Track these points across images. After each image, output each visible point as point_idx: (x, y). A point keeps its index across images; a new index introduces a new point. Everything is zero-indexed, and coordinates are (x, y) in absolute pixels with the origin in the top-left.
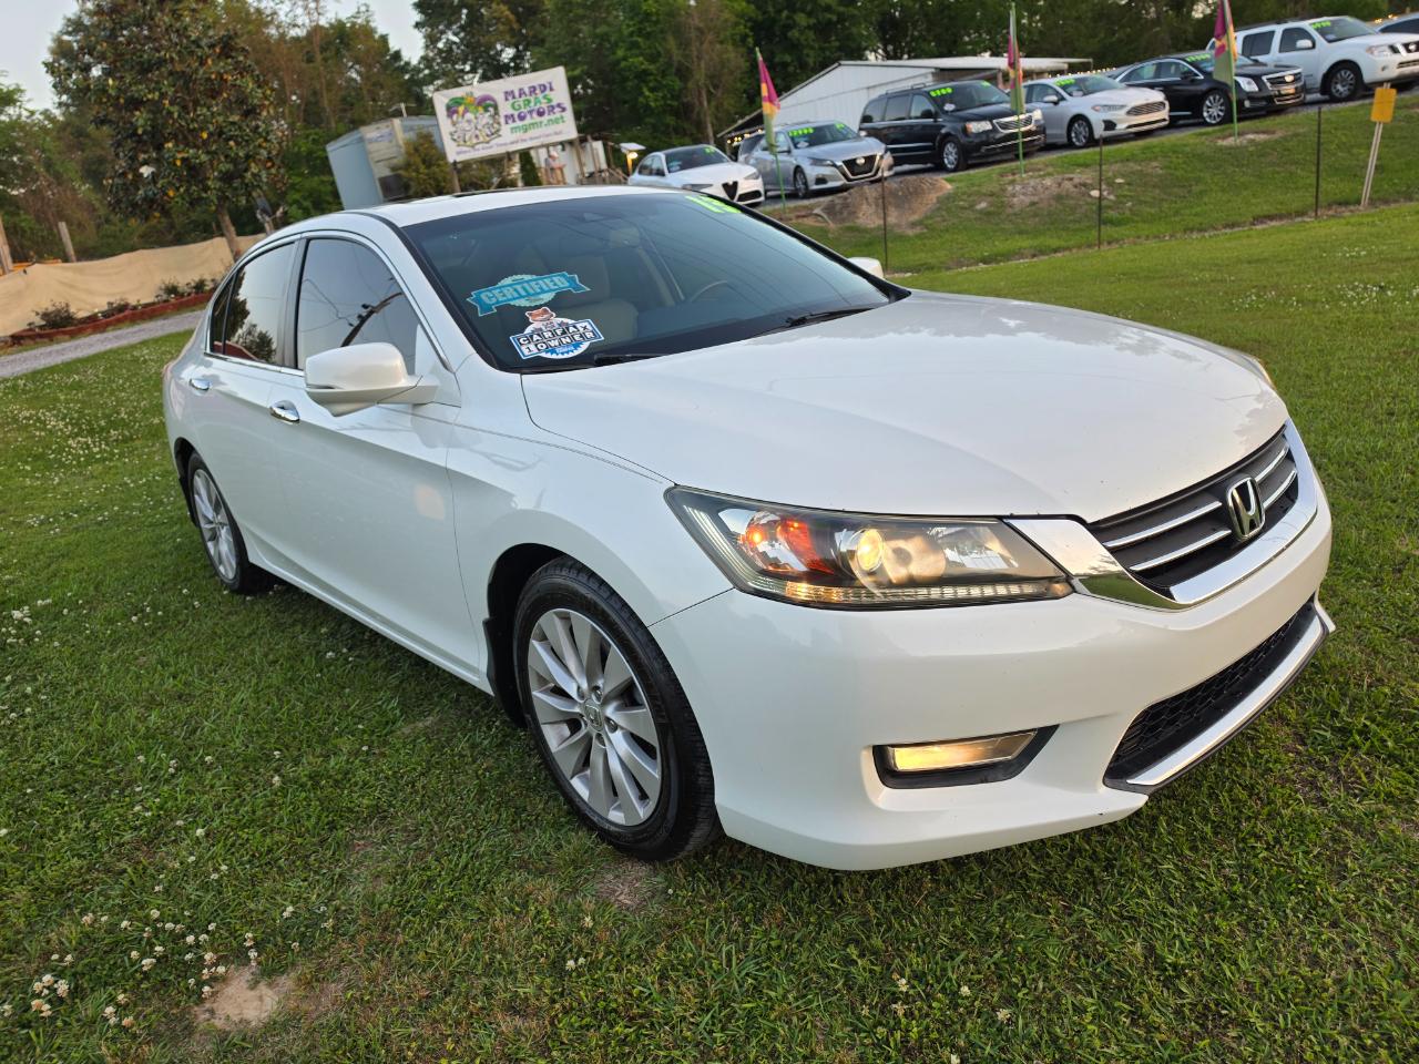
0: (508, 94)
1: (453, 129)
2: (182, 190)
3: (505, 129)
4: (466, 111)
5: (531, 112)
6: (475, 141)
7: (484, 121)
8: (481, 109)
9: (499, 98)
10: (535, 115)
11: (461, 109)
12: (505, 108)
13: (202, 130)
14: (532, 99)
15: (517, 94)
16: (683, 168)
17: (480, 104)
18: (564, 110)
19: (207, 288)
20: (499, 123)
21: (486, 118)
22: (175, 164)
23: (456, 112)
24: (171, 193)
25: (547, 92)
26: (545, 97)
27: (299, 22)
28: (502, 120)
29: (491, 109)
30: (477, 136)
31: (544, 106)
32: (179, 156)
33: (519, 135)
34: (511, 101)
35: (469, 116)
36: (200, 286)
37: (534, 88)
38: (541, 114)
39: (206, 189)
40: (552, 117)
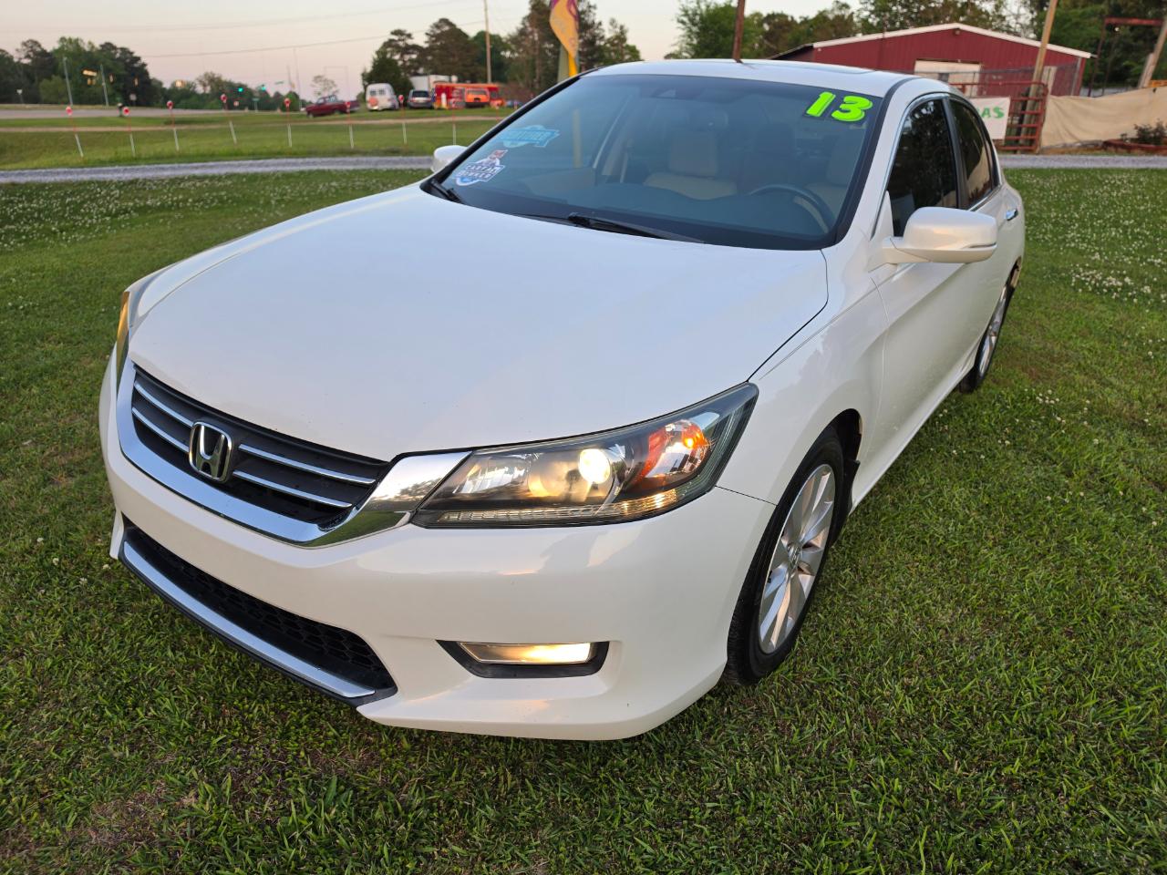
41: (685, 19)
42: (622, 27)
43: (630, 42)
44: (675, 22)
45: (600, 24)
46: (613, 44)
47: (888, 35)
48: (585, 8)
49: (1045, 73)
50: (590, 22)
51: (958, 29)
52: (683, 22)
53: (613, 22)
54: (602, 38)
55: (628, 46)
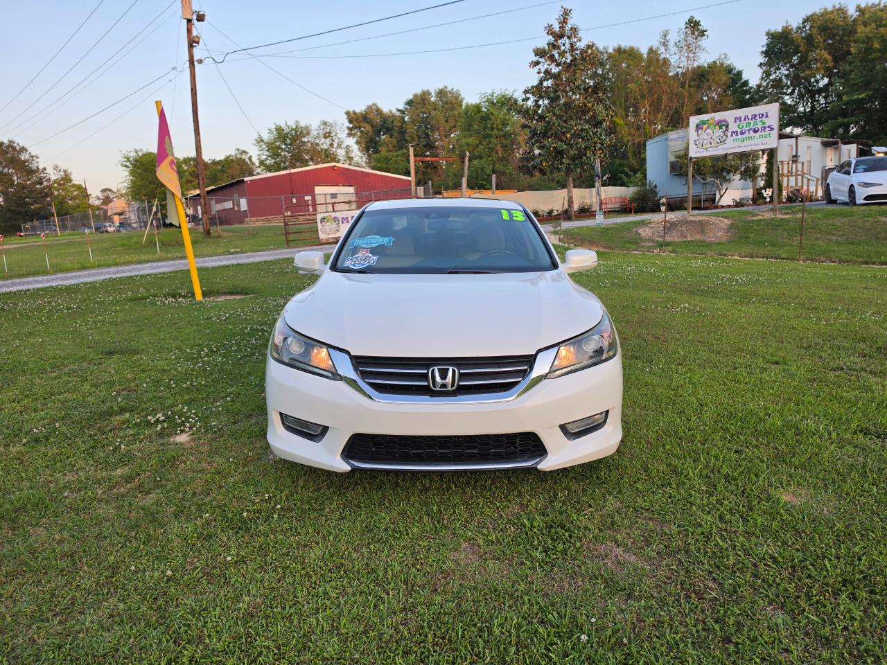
0: (737, 119)
1: (697, 138)
2: (550, 163)
3: (730, 140)
4: (708, 128)
5: (749, 130)
6: (709, 145)
7: (718, 134)
8: (717, 127)
9: (731, 121)
10: (751, 132)
11: (705, 127)
12: (733, 127)
13: (568, 132)
14: (752, 122)
15: (743, 119)
16: (866, 170)
17: (717, 124)
18: (772, 129)
19: (554, 214)
20: (727, 136)
21: (720, 132)
22: (550, 150)
23: (702, 128)
24: (544, 164)
25: (764, 118)
26: (761, 121)
27: (682, 65)
28: (729, 134)
29: (724, 128)
30: (711, 143)
31: (759, 127)
32: (552, 145)
33: (739, 143)
34: (738, 122)
35: (709, 131)
36: (550, 212)
37: (756, 116)
38: (755, 131)
39: (562, 163)
40: (763, 133)
41: (128, 164)
42: (65, 171)
43: (75, 181)
44: (120, 165)
45: (45, 169)
46: (59, 184)
47: (293, 171)
48: (27, 158)
49: (418, 191)
50: (34, 167)
51: (335, 166)
52: (126, 166)
53: (56, 168)
54: (49, 180)
55: (74, 185)
